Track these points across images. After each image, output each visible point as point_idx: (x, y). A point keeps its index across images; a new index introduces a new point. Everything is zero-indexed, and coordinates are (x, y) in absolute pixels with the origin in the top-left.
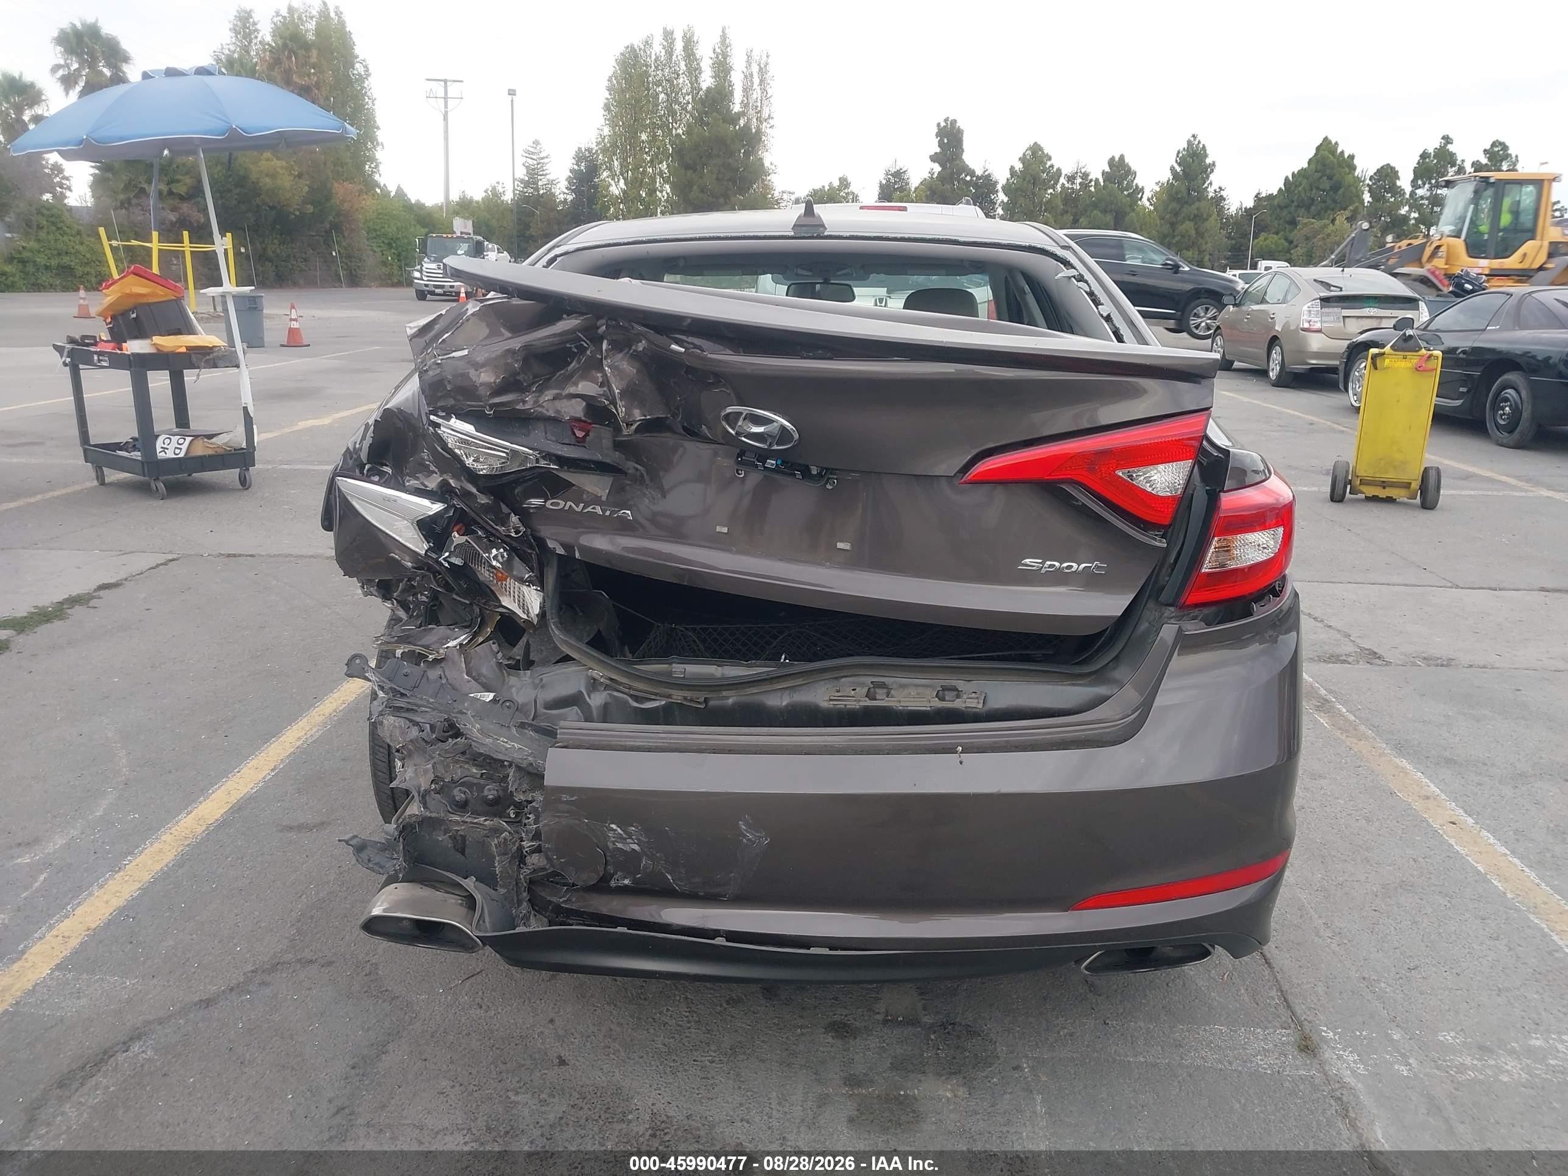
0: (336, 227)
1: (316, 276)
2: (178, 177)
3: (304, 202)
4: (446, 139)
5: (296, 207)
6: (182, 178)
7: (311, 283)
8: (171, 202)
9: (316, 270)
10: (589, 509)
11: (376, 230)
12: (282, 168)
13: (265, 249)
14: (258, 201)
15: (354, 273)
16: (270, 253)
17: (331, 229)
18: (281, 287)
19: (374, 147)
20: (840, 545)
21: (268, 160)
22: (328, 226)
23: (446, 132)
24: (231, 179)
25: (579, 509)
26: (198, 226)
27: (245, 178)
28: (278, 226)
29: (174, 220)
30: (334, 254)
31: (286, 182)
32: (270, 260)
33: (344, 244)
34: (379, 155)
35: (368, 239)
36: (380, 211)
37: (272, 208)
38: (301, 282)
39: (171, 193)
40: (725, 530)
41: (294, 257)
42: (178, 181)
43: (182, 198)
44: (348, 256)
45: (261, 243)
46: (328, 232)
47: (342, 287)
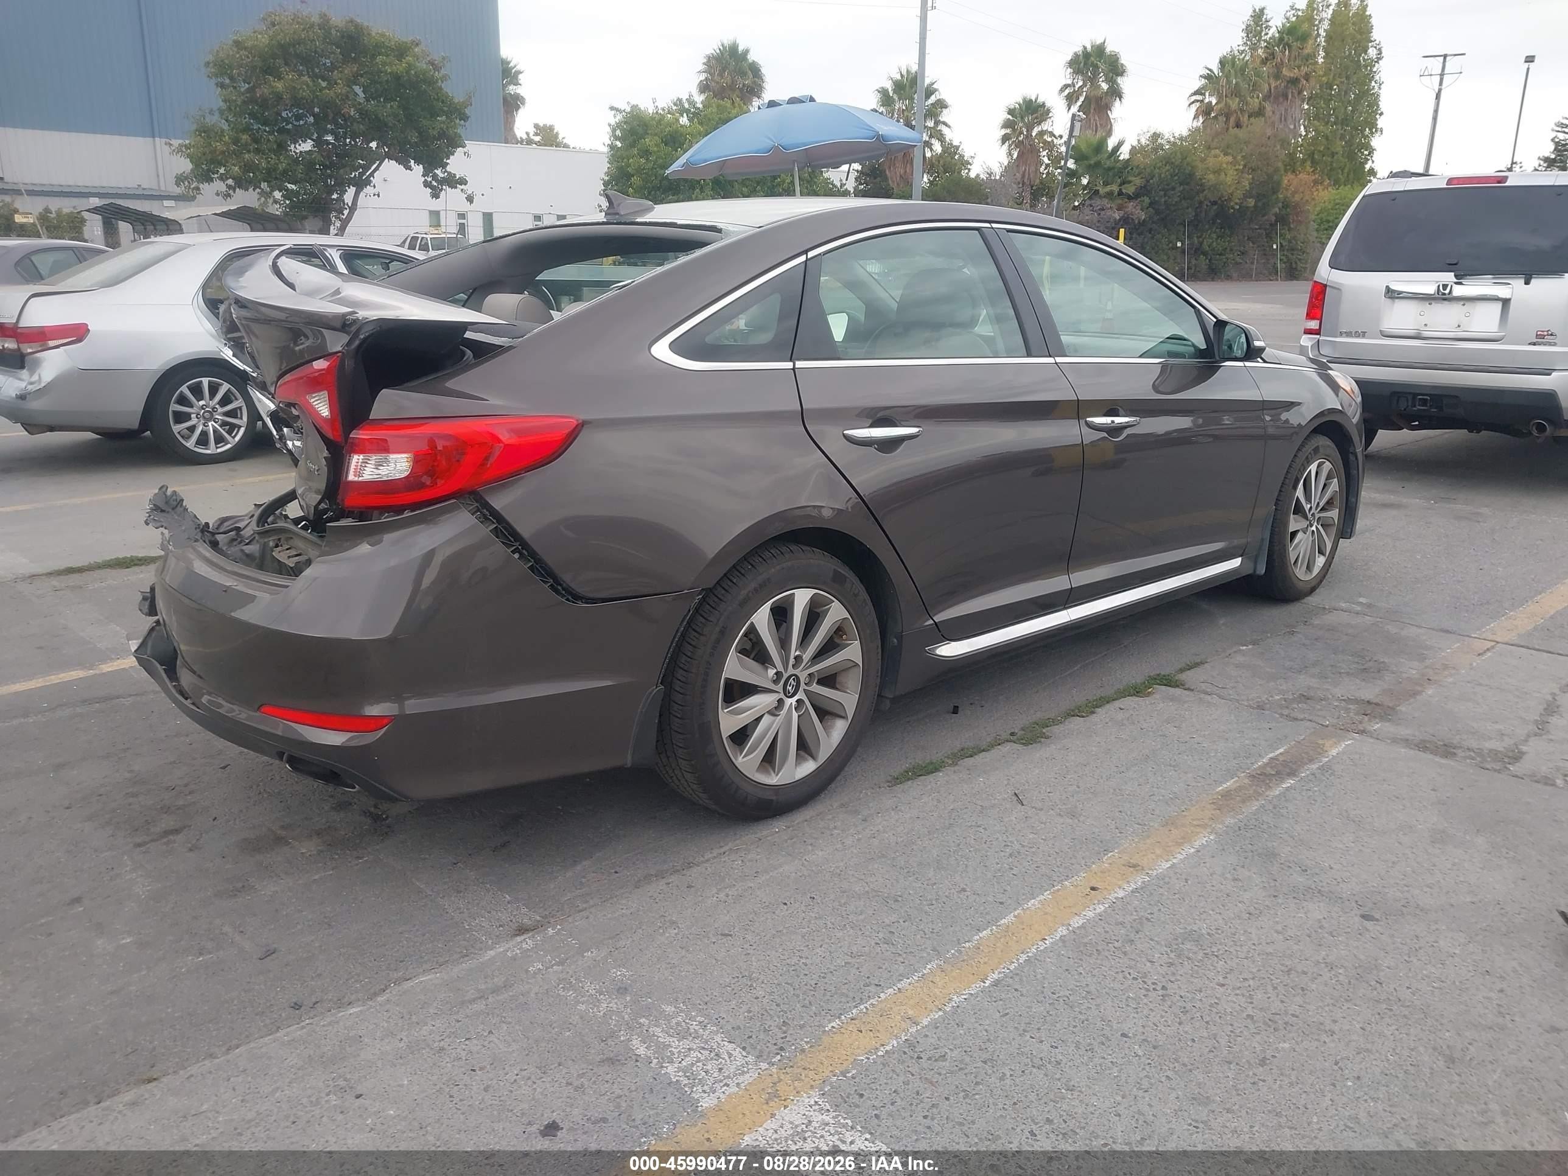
0: (1282, 219)
1: (1251, 270)
2: (1130, 178)
3: (1246, 196)
4: (1435, 119)
5: (1237, 201)
6: (1133, 179)
7: (1246, 276)
8: (1120, 202)
9: (1252, 263)
11: (1328, 221)
12: (1227, 163)
13: (1201, 243)
14: (1201, 197)
15: (1294, 266)
16: (1205, 247)
17: (1276, 221)
18: (1213, 280)
19: (1372, 133)
21: (1216, 156)
22: (1273, 218)
23: (1436, 111)
24: (1176, 178)
26: (1139, 222)
27: (1191, 175)
28: (1219, 221)
29: (1118, 218)
30: (1275, 247)
31: (1229, 177)
32: (1205, 254)
33: (1288, 236)
34: (1376, 142)
35: (1317, 230)
36: (1337, 201)
37: (1215, 203)
38: (1235, 275)
39: (1120, 193)
41: (1231, 250)
42: (1130, 182)
43: (1130, 198)
44: (1290, 249)
45: (1198, 237)
46: (1273, 225)
47: (1277, 280)
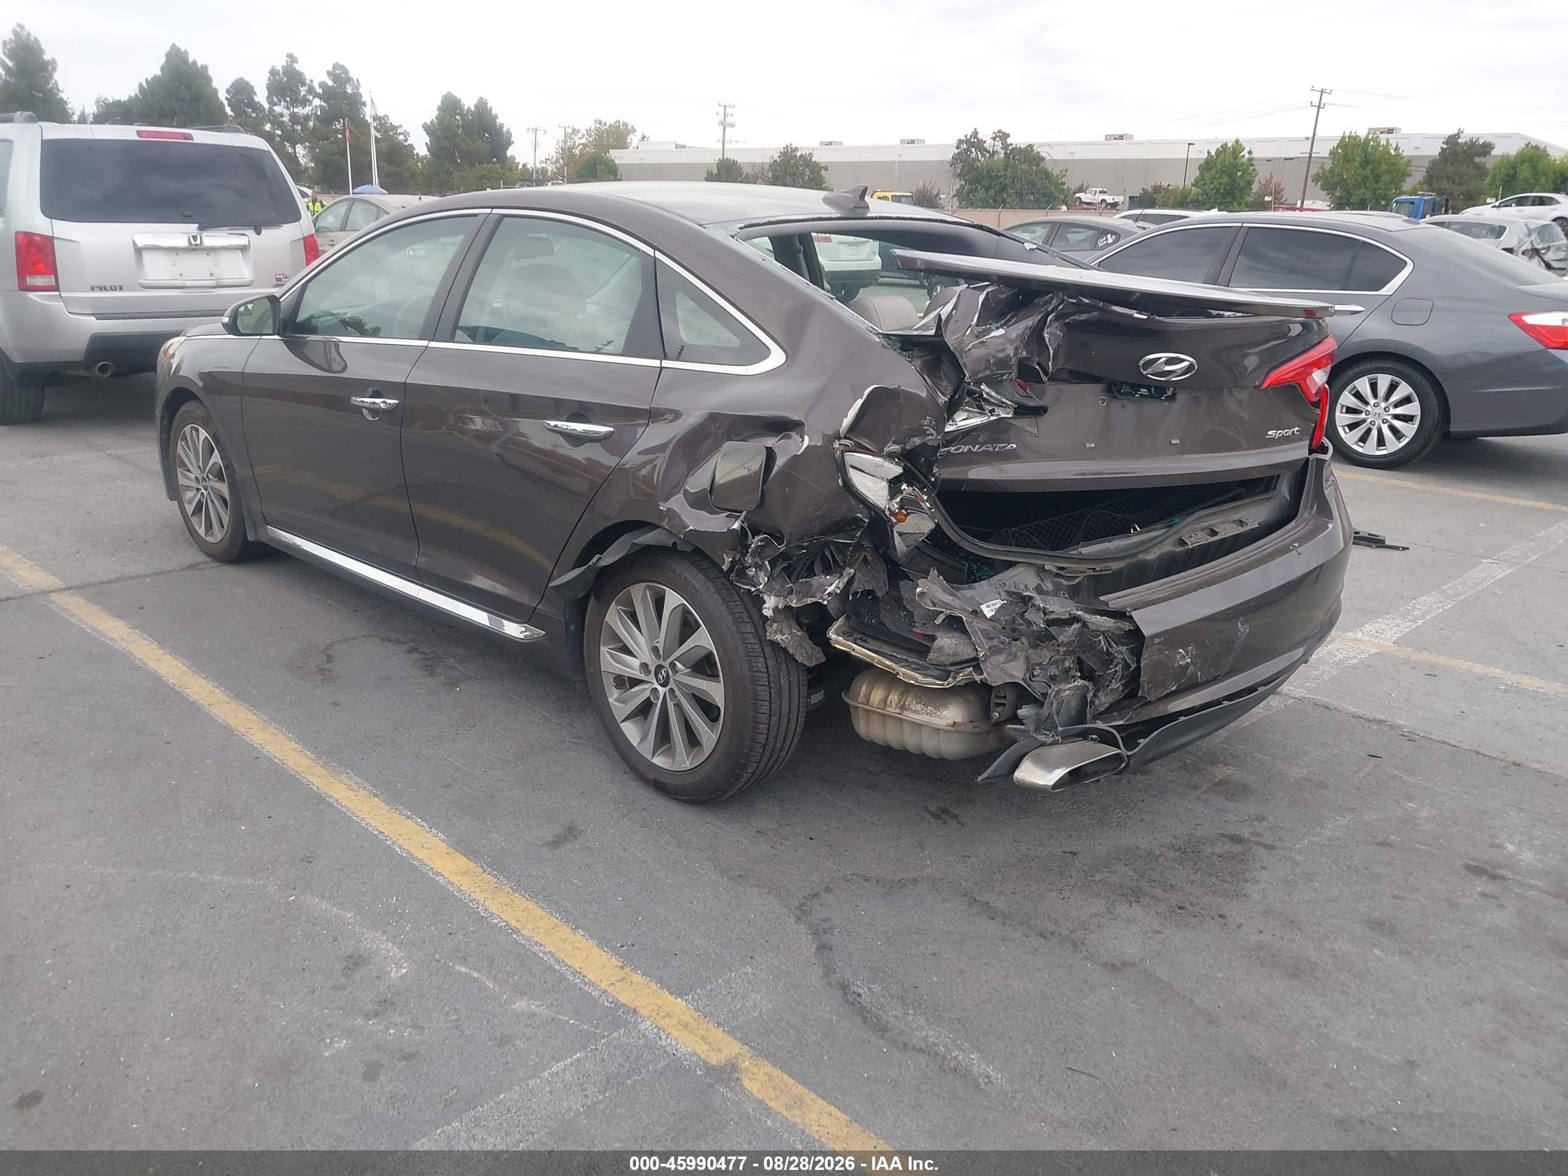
10: (983, 448)
20: (1173, 442)
25: (975, 450)
40: (1093, 445)
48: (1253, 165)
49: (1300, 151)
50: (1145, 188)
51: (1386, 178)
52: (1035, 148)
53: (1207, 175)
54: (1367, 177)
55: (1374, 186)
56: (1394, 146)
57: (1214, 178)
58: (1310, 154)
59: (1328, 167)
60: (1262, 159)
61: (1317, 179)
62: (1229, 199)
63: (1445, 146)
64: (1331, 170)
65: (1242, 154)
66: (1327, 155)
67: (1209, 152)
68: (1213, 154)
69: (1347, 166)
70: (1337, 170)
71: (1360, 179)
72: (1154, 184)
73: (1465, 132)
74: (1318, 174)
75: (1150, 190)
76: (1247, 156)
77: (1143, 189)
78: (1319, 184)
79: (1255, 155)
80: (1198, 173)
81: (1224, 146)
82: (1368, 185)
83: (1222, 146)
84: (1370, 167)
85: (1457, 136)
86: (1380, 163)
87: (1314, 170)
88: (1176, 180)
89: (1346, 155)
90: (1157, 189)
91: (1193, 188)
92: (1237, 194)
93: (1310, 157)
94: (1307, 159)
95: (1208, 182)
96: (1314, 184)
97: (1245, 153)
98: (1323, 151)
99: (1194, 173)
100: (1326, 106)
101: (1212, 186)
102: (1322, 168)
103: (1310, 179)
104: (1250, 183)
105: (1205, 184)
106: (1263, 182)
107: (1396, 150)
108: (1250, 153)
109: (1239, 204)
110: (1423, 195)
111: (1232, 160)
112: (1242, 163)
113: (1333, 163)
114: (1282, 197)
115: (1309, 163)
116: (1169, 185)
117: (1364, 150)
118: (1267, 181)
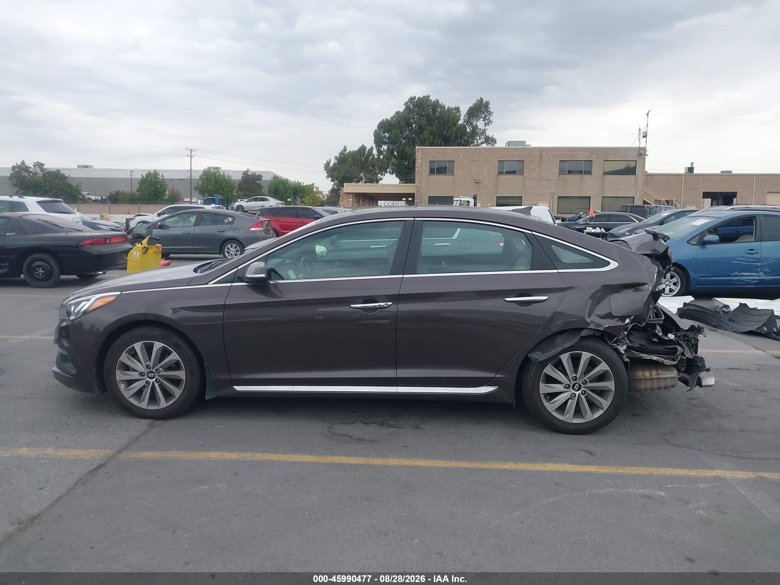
48: (164, 182)
49: (186, 176)
50: (111, 192)
51: (226, 189)
52: (61, 171)
53: (143, 186)
54: (218, 188)
55: (222, 192)
56: (227, 175)
57: (147, 188)
58: (191, 177)
59: (200, 184)
60: (169, 179)
61: (196, 189)
62: (156, 197)
63: (243, 176)
64: (202, 185)
65: (159, 177)
66: (199, 178)
67: (142, 175)
68: (145, 177)
69: (209, 184)
70: (205, 185)
71: (215, 189)
72: (115, 190)
73: (250, 170)
74: (196, 186)
75: (114, 193)
76: (161, 177)
77: (110, 193)
78: (198, 191)
79: (165, 177)
80: (138, 185)
81: (149, 173)
82: (219, 192)
83: (148, 173)
84: (219, 184)
85: (247, 171)
86: (223, 182)
87: (194, 185)
88: (126, 189)
89: (207, 178)
90: (118, 193)
91: (137, 192)
92: (160, 195)
93: (191, 179)
94: (190, 180)
95: (145, 190)
96: (195, 191)
97: (160, 176)
98: (196, 176)
99: (136, 186)
100: (194, 157)
101: (147, 192)
102: (198, 184)
103: (193, 189)
104: (165, 191)
105: (143, 190)
106: (171, 190)
107: (228, 177)
108: (162, 176)
109: (162, 200)
110: (217, 196)
111: (155, 180)
112: (160, 181)
113: (202, 182)
114: (181, 196)
115: (191, 182)
116: (123, 191)
117: (215, 177)
118: (172, 190)
